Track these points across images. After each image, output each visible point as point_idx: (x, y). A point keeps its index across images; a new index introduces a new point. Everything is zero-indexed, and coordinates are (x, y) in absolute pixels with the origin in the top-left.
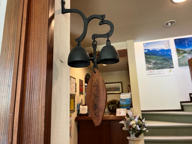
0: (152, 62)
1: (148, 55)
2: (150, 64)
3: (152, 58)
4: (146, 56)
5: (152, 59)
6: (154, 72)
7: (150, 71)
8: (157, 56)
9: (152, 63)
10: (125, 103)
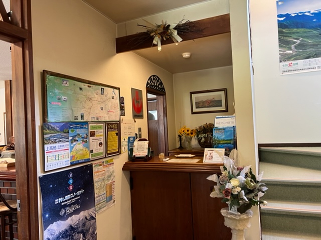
0: (295, 43)
1: (286, 27)
2: (290, 49)
3: (294, 33)
4: (281, 29)
5: (293, 36)
6: (297, 64)
7: (287, 63)
8: (307, 28)
9: (293, 46)
10: (224, 136)
